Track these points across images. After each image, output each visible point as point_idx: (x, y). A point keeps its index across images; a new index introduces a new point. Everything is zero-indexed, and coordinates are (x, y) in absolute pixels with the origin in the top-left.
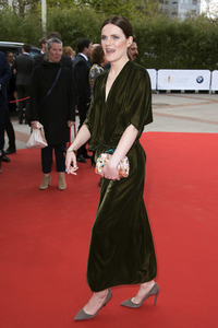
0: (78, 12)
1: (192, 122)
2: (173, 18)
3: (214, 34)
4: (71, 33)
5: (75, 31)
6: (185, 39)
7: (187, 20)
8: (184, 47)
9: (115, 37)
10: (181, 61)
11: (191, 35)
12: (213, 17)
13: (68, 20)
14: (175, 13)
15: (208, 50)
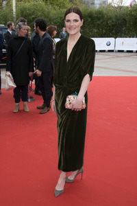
0: (34, 5)
1: (104, 70)
2: (92, 6)
3: (116, 16)
4: (31, 17)
5: (33, 16)
6: (99, 19)
7: (100, 8)
8: (98, 24)
9: (76, 21)
10: (97, 32)
11: (103, 17)
12: (116, 6)
13: (29, 10)
14: (93, 4)
15: (113, 26)
